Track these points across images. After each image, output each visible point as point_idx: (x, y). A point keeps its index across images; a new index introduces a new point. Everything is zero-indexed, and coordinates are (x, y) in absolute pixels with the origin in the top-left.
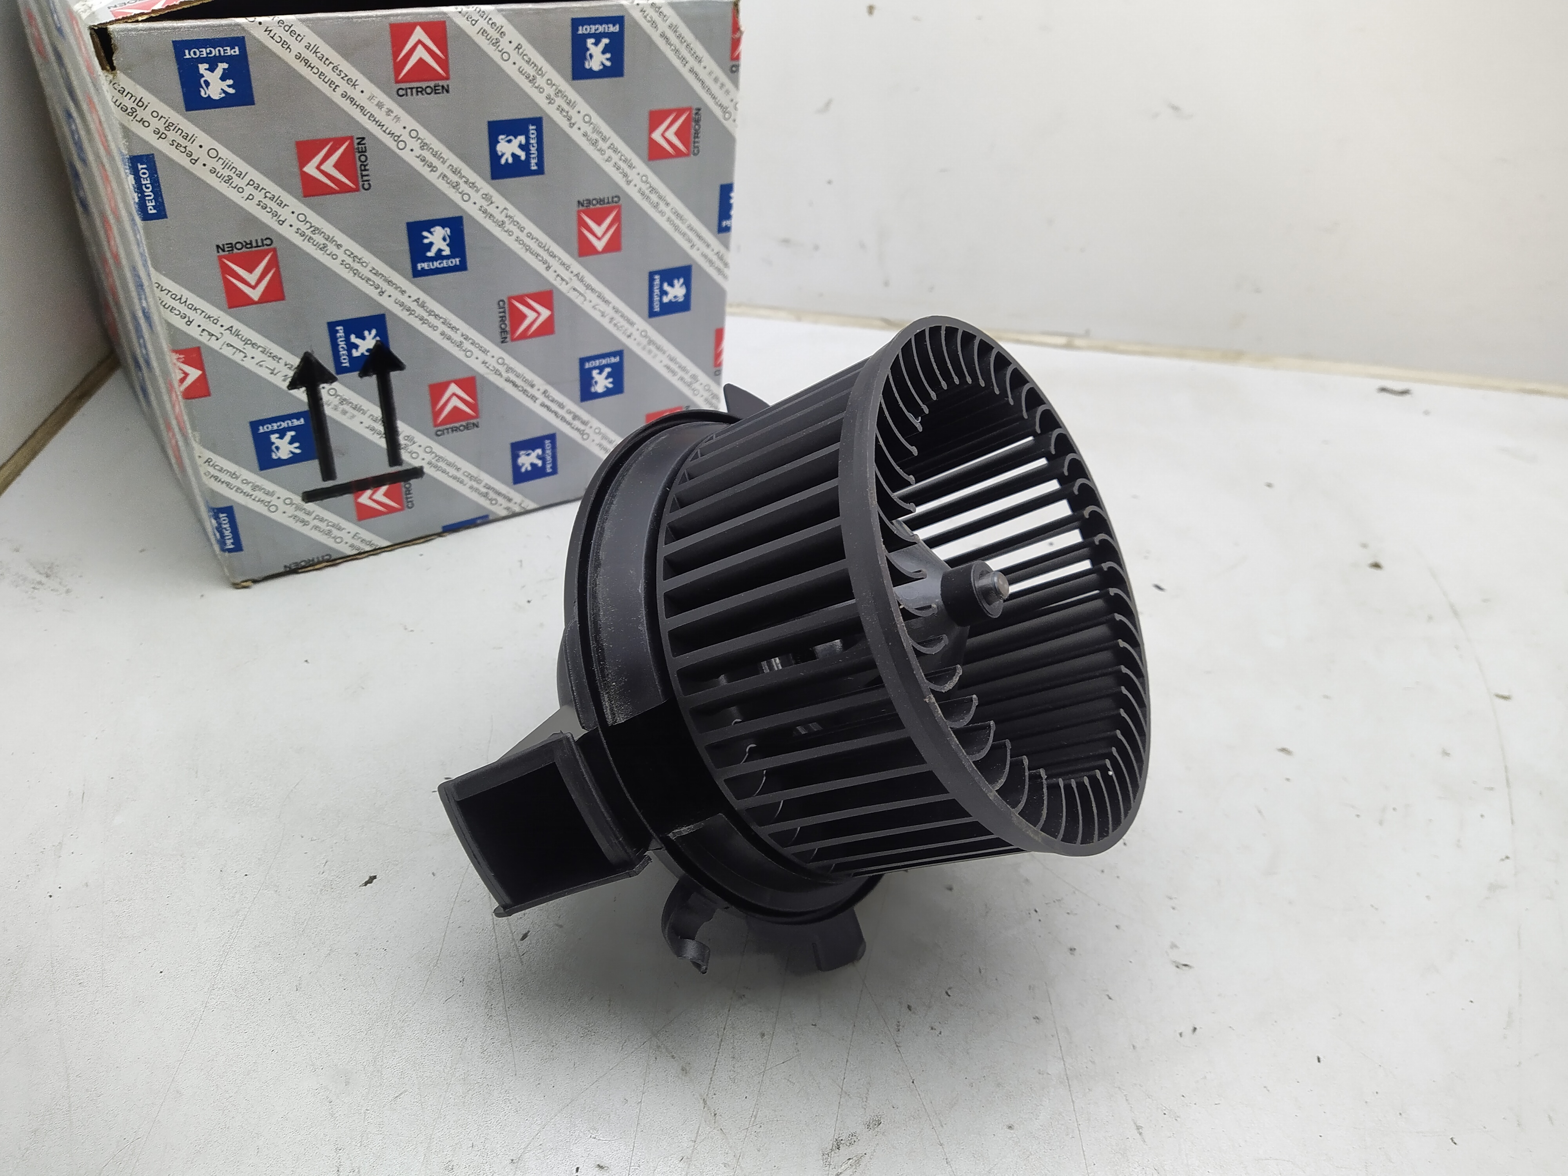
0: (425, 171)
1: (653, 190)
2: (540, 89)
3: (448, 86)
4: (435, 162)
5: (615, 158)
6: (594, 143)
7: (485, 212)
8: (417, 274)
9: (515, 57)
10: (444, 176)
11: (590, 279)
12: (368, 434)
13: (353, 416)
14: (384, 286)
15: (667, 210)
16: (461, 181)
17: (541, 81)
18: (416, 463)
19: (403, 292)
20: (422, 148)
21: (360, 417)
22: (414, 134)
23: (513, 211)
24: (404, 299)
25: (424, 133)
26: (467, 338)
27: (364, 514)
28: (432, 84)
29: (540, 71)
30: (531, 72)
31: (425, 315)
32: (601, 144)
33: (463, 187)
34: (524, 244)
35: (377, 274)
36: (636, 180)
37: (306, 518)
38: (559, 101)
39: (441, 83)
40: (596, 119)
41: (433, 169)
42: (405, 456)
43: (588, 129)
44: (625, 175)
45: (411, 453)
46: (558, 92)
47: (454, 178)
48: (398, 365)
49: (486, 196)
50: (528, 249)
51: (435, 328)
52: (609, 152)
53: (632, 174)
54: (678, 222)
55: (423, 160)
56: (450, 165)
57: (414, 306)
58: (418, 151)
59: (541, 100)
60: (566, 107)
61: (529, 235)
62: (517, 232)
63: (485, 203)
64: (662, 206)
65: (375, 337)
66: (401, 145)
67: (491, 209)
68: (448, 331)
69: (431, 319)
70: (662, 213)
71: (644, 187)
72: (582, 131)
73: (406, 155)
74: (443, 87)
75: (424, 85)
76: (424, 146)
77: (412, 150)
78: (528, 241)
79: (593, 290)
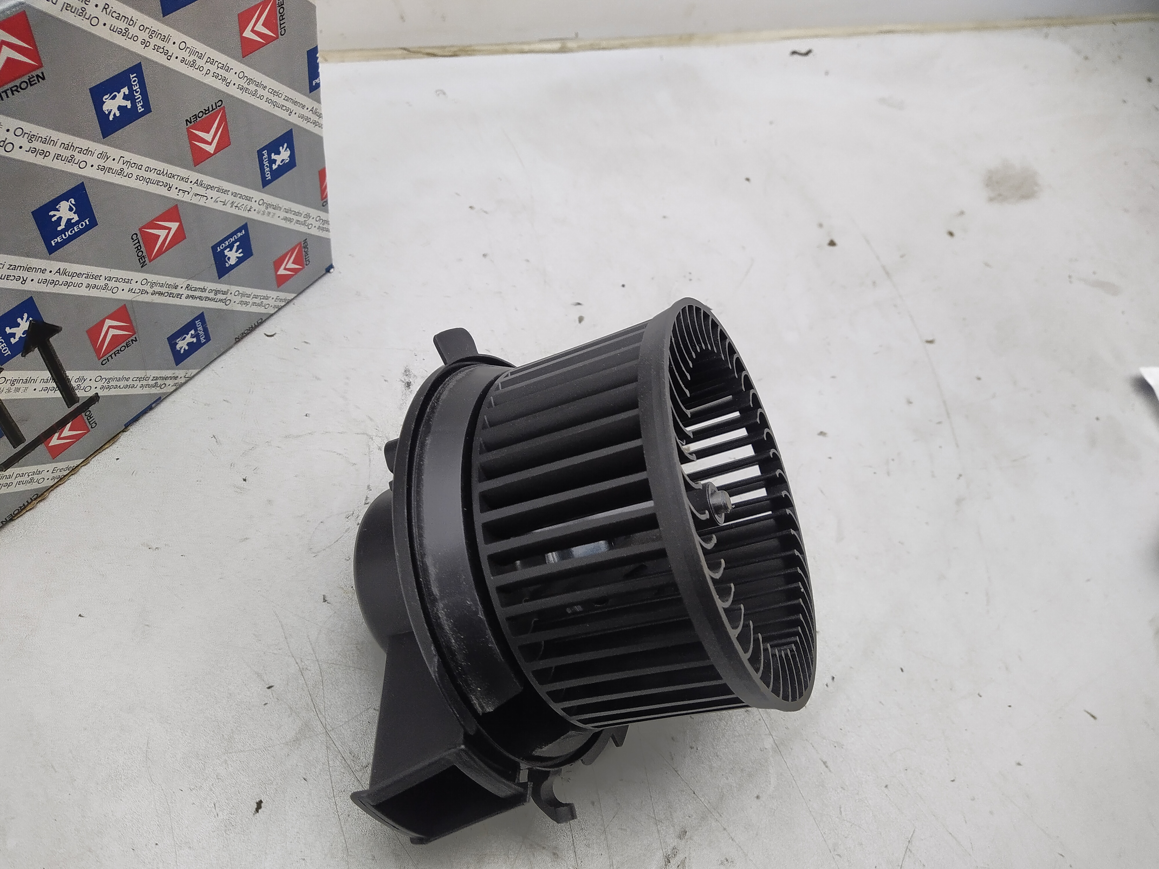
0: (39, 160)
1: (250, 81)
2: (135, 38)
3: (42, 73)
4: (46, 147)
5: (213, 68)
6: (193, 64)
7: (103, 169)
8: (52, 250)
9: (104, 17)
10: (58, 156)
11: (208, 180)
12: (44, 395)
13: (26, 388)
14: (25, 274)
15: (266, 93)
16: (75, 153)
17: (133, 31)
18: (91, 394)
19: (43, 271)
20: (30, 141)
21: (32, 386)
22: (19, 132)
23: (128, 156)
24: (47, 276)
25: (28, 127)
26: (110, 279)
27: (56, 453)
28: (26, 78)
29: (131, 22)
30: (122, 25)
31: (69, 279)
32: (200, 62)
33: (79, 157)
34: (144, 179)
35: (15, 268)
36: (235, 79)
37: (9, 481)
38: (155, 41)
39: (34, 73)
40: (191, 42)
41: (45, 154)
42: (80, 393)
43: (185, 54)
44: (224, 79)
45: (84, 389)
46: (153, 33)
47: (67, 153)
48: (55, 330)
49: (103, 156)
50: (149, 181)
51: (80, 285)
52: (208, 66)
53: (230, 76)
54: (275, 99)
55: (34, 151)
56: (62, 143)
57: (56, 278)
58: (27, 146)
59: (136, 48)
60: (161, 44)
61: (148, 169)
62: (136, 172)
63: (101, 162)
64: (261, 91)
65: (28, 319)
66: (9, 147)
67: (109, 164)
68: (92, 282)
69: (75, 280)
70: (261, 97)
71: (242, 82)
72: (180, 58)
73: (17, 155)
74: (38, 76)
75: (17, 82)
76: (32, 138)
77: (21, 147)
78: (147, 175)
79: (212, 188)
